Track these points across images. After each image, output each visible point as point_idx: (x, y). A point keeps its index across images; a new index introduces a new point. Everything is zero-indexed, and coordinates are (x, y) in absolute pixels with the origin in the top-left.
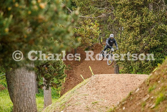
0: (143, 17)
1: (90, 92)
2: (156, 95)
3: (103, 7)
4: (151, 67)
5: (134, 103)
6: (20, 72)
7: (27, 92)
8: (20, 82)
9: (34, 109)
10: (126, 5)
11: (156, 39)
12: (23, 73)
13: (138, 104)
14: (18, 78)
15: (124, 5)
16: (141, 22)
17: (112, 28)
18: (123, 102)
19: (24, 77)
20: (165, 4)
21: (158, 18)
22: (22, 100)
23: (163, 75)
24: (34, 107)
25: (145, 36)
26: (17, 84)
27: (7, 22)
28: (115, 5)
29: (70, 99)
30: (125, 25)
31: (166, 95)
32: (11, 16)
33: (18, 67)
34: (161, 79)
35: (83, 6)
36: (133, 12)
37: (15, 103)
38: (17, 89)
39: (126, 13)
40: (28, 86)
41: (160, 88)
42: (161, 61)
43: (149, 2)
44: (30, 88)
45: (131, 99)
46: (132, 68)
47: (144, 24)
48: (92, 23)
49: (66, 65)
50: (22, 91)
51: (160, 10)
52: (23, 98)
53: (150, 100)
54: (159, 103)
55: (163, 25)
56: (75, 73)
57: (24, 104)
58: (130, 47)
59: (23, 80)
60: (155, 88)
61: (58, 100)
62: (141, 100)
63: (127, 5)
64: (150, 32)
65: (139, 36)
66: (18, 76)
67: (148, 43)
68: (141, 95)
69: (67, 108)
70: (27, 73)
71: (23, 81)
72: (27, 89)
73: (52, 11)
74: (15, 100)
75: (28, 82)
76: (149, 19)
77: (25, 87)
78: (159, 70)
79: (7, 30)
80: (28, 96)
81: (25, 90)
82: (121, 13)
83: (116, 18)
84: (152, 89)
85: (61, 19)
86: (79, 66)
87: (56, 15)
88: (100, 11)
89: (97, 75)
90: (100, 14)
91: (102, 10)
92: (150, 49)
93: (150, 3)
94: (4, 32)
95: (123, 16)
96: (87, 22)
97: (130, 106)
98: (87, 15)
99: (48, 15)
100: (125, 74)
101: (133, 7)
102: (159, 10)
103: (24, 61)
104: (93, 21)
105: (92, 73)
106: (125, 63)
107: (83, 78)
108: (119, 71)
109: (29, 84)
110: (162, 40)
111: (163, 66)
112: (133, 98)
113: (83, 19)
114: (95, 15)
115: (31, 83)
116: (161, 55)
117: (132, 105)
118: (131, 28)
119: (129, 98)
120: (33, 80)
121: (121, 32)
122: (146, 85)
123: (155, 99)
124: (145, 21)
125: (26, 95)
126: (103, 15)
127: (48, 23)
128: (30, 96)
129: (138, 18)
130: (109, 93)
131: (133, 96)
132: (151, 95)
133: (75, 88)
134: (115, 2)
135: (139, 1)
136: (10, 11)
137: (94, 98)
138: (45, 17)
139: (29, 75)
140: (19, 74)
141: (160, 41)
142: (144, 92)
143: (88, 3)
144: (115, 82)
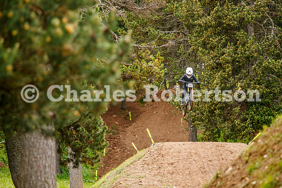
0: (238, 47)
1: (147, 172)
2: (261, 179)
3: (170, 29)
4: (252, 130)
6: (31, 139)
7: (41, 171)
8: (29, 156)
10: (209, 27)
11: (259, 84)
12: (35, 141)
14: (27, 149)
15: (205, 27)
16: (235, 54)
17: (185, 64)
19: (37, 147)
20: (275, 26)
21: (262, 48)
22: (33, 186)
23: (272, 144)
25: (240, 79)
26: (24, 158)
27: (10, 54)
28: (191, 27)
29: (114, 184)
30: (207, 60)
31: (277, 178)
32: (17, 45)
33: (28, 130)
34: (269, 151)
35: (136, 27)
36: (221, 38)
38: (25, 167)
39: (209, 40)
41: (267, 167)
42: (268, 120)
44: (47, 165)
45: (217, 185)
46: (218, 132)
47: (239, 58)
48: (152, 57)
49: (107, 127)
50: (33, 170)
51: (267, 36)
52: (35, 182)
53: (251, 187)
55: (271, 60)
56: (122, 140)
59: (36, 151)
60: (258, 166)
61: (93, 186)
62: (235, 186)
63: (211, 26)
64: (249, 72)
65: (231, 79)
66: (27, 145)
68: (234, 179)
70: (43, 141)
71: (35, 153)
72: (42, 167)
74: (22, 186)
75: (44, 155)
78: (266, 137)
79: (10, 68)
80: (43, 179)
81: (38, 168)
82: (201, 40)
83: (192, 48)
84: (253, 168)
85: (101, 51)
86: (130, 128)
88: (165, 37)
89: (159, 143)
90: (165, 41)
91: (169, 35)
93: (250, 23)
94: (5, 71)
95: (204, 45)
96: (143, 54)
98: (143, 42)
99: (78, 43)
100: (207, 143)
101: (220, 30)
102: (264, 36)
103: (37, 120)
104: (153, 53)
105: (152, 140)
106: (206, 123)
107: (136, 149)
108: (196, 137)
109: (46, 158)
110: (270, 86)
111: (272, 130)
112: (222, 183)
113: (137, 50)
114: (156, 42)
115: (48, 157)
116: (267, 111)
118: (218, 64)
119: (215, 184)
120: (53, 151)
121: (201, 71)
122: (244, 162)
123: (259, 185)
124: (241, 53)
125: (39, 178)
126: (170, 42)
127: (79, 56)
128: (46, 179)
129: (229, 48)
130: (179, 174)
131: (222, 179)
132: (252, 179)
133: (122, 165)
134: (191, 21)
135: (232, 20)
136: (16, 37)
137: (155, 182)
138: (74, 47)
139: (46, 144)
140: (29, 142)
141: (267, 87)
142: (240, 174)
143: (146, 23)
144: (190, 155)
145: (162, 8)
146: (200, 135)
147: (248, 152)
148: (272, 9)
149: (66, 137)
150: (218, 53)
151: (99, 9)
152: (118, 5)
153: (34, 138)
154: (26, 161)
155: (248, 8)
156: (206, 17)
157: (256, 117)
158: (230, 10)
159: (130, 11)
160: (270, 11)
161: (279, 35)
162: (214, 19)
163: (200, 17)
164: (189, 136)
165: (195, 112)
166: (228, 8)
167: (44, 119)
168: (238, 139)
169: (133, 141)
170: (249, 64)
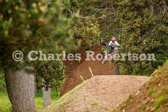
0: (144, 19)
1: (89, 93)
2: (156, 98)
3: (104, 8)
4: (152, 68)
5: (134, 106)
6: (20, 74)
7: (26, 93)
8: (18, 84)
9: (33, 111)
10: (127, 6)
11: (156, 41)
12: (22, 75)
13: (138, 107)
14: (17, 80)
15: (124, 6)
16: (142, 23)
17: (112, 29)
18: (123, 104)
19: (23, 78)
20: (166, 6)
21: (159, 19)
22: (21, 102)
23: (163, 77)
24: (33, 109)
25: (145, 38)
26: (16, 85)
27: (7, 24)
29: (69, 100)
30: (125, 27)
31: (166, 98)
32: (11, 19)
33: (17, 69)
34: (161, 82)
35: (83, 6)
36: (134, 13)
37: (14, 105)
38: (16, 91)
39: (127, 14)
41: (160, 91)
42: (161, 62)
43: (150, 3)
44: (29, 89)
45: (131, 102)
46: (132, 69)
47: (144, 25)
48: (92, 24)
49: (65, 67)
50: (21, 92)
51: (161, 12)
52: (22, 100)
53: (151, 103)
54: (159, 107)
55: (164, 26)
56: (74, 74)
57: (23, 106)
58: (130, 48)
59: (23, 81)
60: (155, 91)
61: (57, 101)
62: (141, 103)
63: (128, 6)
64: (150, 34)
65: (140, 38)
66: (17, 77)
67: (149, 45)
68: (141, 98)
69: (67, 110)
70: (27, 75)
71: (22, 82)
72: (26, 90)
73: (51, 14)
74: (14, 102)
75: (27, 84)
76: (150, 21)
77: (24, 89)
78: (160, 73)
79: (6, 33)
80: (27, 98)
81: (24, 91)
82: (122, 14)
83: (116, 19)
84: (152, 92)
85: (61, 22)
86: (79, 67)
87: (56, 18)
88: (101, 12)
89: (97, 76)
90: (100, 15)
91: (103, 11)
92: (151, 50)
93: (151, 4)
94: (4, 34)
95: (124, 17)
96: (87, 23)
97: (130, 108)
98: (87, 15)
99: (47, 17)
100: (125, 76)
101: (133, 8)
103: (23, 63)
104: (93, 22)
105: (92, 74)
106: (125, 64)
107: (83, 79)
108: (119, 72)
109: (29, 85)
110: (163, 42)
111: (163, 69)
112: (133, 100)
113: (83, 20)
114: (95, 15)
115: (30, 85)
116: (161, 57)
117: (132, 108)
118: (132, 29)
119: (129, 101)
120: (33, 81)
121: (122, 33)
122: (147, 88)
123: (155, 102)
124: (146, 22)
125: (25, 97)
126: (104, 16)
127: (48, 26)
128: (29, 98)
129: (139, 19)
130: (108, 95)
131: (133, 98)
132: (151, 98)
133: (74, 89)
134: (116, 3)
135: (140, 2)
136: (10, 14)
137: (94, 99)
138: (45, 20)
139: (29, 77)
140: (18, 75)
141: (161, 42)
142: (144, 95)
143: (89, 4)
144: (115, 83)
146: (121, 71)
147: (149, 82)
149: (41, 73)
150: (132, 22)
153: (22, 74)
154: (16, 87)
157: (155, 61)
162: (130, 1)
164: (114, 71)
167: (27, 63)
168: (144, 74)
169: (81, 75)
170: (150, 29)
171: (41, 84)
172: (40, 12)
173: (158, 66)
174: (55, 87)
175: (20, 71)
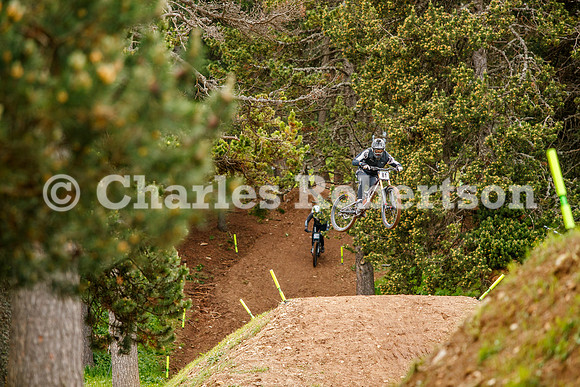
0: (454, 99)
1: (272, 359)
2: (505, 374)
3: (316, 63)
4: (485, 268)
6: (30, 298)
7: (52, 365)
8: (27, 335)
10: (395, 58)
11: (499, 174)
12: (39, 301)
14: (22, 319)
15: (387, 57)
16: (449, 113)
17: (346, 135)
19: (44, 314)
20: (529, 55)
21: (505, 100)
23: (524, 301)
25: (461, 164)
26: (17, 338)
28: (358, 58)
29: (204, 385)
30: (393, 125)
31: (539, 373)
33: (23, 282)
34: (521, 317)
35: (244, 60)
36: (419, 80)
38: (20, 357)
39: (395, 85)
40: (58, 346)
41: (517, 350)
42: (518, 248)
43: (475, 45)
44: (64, 351)
46: (418, 273)
47: (457, 121)
48: (278, 121)
49: (188, 269)
50: (35, 363)
51: (513, 74)
55: (523, 124)
56: (219, 293)
59: (41, 324)
60: (499, 348)
63: (399, 55)
64: (478, 150)
65: (442, 165)
66: (22, 311)
68: (451, 374)
70: (54, 301)
71: (39, 328)
72: (54, 355)
73: (138, 91)
75: (58, 332)
76: (476, 105)
78: (514, 287)
80: (56, 382)
82: (378, 85)
83: (360, 101)
84: (489, 351)
85: (172, 116)
86: (235, 268)
87: (154, 104)
88: (306, 79)
89: (297, 300)
90: (305, 87)
91: (313, 75)
92: (481, 207)
93: (478, 48)
95: (386, 94)
96: (261, 116)
98: (261, 91)
99: (124, 101)
100: (393, 297)
101: (418, 64)
102: (508, 74)
103: (42, 262)
104: (281, 112)
105: (282, 294)
106: (393, 256)
107: (249, 312)
108: (373, 284)
109: (62, 337)
110: (522, 177)
111: (527, 273)
112: (426, 383)
113: (247, 108)
114: (287, 91)
115: (67, 335)
116: (517, 230)
118: (414, 134)
120: (76, 323)
122: (471, 339)
124: (462, 111)
125: (49, 378)
126: (316, 90)
127: (128, 130)
128: (64, 382)
129: (436, 101)
130: (339, 363)
131: (425, 375)
132: (486, 375)
133: (221, 345)
134: (357, 45)
135: (441, 43)
137: (289, 381)
138: (116, 109)
139: (62, 309)
140: (25, 304)
141: (515, 180)
142: (463, 363)
143: (265, 52)
144: (360, 323)
145: (298, 20)
146: (380, 281)
147: (478, 318)
148: (524, 17)
149: (104, 292)
150: (414, 112)
151: (167, 25)
152: (207, 15)
153: (37, 297)
154: (20, 345)
155: (473, 17)
156: (389, 36)
157: (495, 243)
158: (437, 21)
159: (232, 27)
160: (520, 22)
161: (538, 73)
162: (406, 40)
163: (376, 37)
164: (358, 282)
165: (368, 232)
166: (434, 19)
167: (56, 260)
168: (459, 289)
169: (242, 296)
170: (477, 133)
171: (103, 330)
172: (100, 83)
173: (508, 261)
174: (153, 341)
175: (31, 289)
